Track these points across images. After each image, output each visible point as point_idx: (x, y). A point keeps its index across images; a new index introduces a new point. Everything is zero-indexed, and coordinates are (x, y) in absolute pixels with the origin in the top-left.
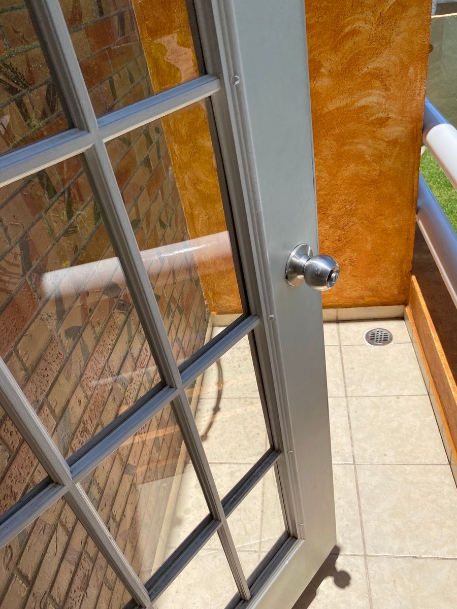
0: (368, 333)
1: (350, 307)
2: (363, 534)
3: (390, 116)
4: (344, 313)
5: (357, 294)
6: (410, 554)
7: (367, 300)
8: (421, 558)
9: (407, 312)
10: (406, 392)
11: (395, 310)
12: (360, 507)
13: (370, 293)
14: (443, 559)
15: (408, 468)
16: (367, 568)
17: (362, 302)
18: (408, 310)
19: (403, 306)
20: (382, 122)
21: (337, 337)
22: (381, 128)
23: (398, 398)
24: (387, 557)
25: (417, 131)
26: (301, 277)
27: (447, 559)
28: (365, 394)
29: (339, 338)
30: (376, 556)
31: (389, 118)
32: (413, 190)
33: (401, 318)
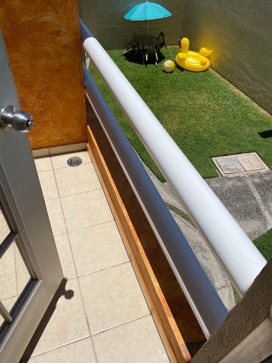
0: (68, 160)
1: (56, 146)
2: (75, 267)
3: (61, 29)
4: (53, 150)
5: (59, 138)
6: (99, 269)
7: (65, 141)
8: (105, 269)
9: (88, 146)
10: (91, 189)
11: (81, 146)
12: (72, 254)
13: (67, 137)
14: (115, 266)
15: (95, 227)
16: (79, 283)
17: (63, 143)
18: (88, 145)
19: (85, 143)
20: (57, 33)
21: (51, 165)
22: (57, 37)
23: (87, 193)
24: (88, 274)
25: (78, 40)
26: (10, 125)
27: (117, 265)
28: (70, 194)
29: (52, 165)
30: (83, 276)
31: (61, 31)
32: (81, 76)
33: (85, 150)
